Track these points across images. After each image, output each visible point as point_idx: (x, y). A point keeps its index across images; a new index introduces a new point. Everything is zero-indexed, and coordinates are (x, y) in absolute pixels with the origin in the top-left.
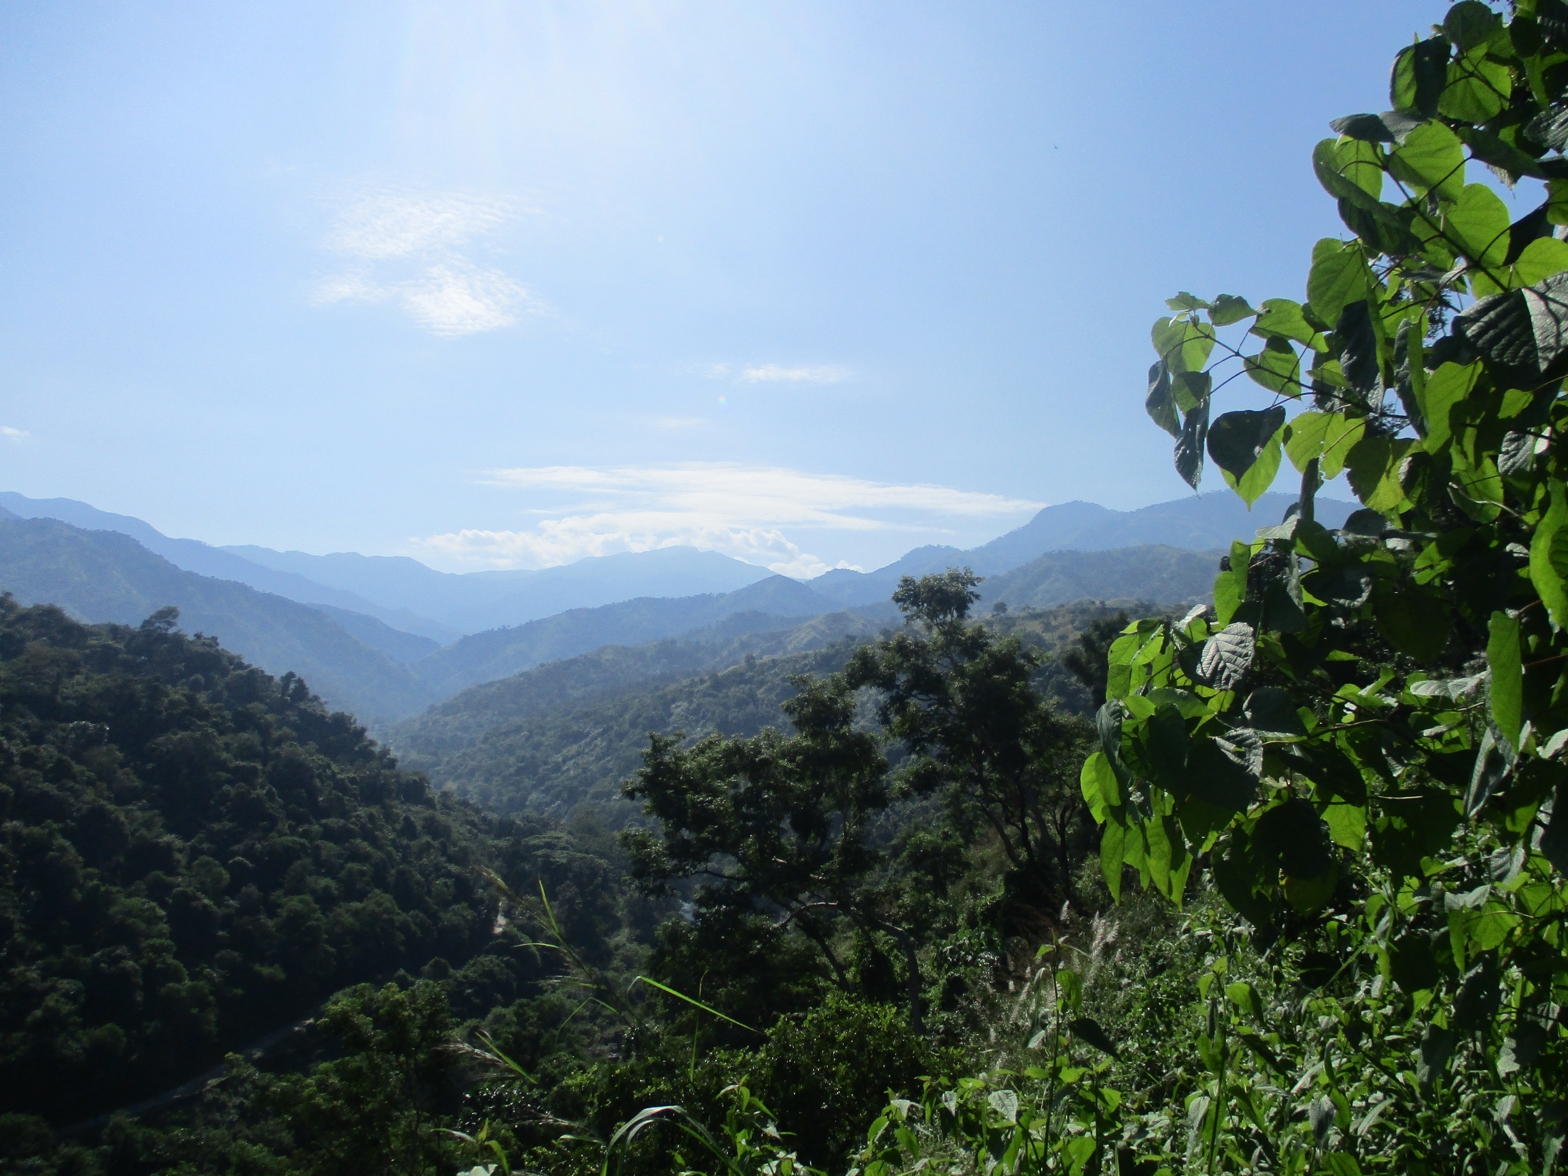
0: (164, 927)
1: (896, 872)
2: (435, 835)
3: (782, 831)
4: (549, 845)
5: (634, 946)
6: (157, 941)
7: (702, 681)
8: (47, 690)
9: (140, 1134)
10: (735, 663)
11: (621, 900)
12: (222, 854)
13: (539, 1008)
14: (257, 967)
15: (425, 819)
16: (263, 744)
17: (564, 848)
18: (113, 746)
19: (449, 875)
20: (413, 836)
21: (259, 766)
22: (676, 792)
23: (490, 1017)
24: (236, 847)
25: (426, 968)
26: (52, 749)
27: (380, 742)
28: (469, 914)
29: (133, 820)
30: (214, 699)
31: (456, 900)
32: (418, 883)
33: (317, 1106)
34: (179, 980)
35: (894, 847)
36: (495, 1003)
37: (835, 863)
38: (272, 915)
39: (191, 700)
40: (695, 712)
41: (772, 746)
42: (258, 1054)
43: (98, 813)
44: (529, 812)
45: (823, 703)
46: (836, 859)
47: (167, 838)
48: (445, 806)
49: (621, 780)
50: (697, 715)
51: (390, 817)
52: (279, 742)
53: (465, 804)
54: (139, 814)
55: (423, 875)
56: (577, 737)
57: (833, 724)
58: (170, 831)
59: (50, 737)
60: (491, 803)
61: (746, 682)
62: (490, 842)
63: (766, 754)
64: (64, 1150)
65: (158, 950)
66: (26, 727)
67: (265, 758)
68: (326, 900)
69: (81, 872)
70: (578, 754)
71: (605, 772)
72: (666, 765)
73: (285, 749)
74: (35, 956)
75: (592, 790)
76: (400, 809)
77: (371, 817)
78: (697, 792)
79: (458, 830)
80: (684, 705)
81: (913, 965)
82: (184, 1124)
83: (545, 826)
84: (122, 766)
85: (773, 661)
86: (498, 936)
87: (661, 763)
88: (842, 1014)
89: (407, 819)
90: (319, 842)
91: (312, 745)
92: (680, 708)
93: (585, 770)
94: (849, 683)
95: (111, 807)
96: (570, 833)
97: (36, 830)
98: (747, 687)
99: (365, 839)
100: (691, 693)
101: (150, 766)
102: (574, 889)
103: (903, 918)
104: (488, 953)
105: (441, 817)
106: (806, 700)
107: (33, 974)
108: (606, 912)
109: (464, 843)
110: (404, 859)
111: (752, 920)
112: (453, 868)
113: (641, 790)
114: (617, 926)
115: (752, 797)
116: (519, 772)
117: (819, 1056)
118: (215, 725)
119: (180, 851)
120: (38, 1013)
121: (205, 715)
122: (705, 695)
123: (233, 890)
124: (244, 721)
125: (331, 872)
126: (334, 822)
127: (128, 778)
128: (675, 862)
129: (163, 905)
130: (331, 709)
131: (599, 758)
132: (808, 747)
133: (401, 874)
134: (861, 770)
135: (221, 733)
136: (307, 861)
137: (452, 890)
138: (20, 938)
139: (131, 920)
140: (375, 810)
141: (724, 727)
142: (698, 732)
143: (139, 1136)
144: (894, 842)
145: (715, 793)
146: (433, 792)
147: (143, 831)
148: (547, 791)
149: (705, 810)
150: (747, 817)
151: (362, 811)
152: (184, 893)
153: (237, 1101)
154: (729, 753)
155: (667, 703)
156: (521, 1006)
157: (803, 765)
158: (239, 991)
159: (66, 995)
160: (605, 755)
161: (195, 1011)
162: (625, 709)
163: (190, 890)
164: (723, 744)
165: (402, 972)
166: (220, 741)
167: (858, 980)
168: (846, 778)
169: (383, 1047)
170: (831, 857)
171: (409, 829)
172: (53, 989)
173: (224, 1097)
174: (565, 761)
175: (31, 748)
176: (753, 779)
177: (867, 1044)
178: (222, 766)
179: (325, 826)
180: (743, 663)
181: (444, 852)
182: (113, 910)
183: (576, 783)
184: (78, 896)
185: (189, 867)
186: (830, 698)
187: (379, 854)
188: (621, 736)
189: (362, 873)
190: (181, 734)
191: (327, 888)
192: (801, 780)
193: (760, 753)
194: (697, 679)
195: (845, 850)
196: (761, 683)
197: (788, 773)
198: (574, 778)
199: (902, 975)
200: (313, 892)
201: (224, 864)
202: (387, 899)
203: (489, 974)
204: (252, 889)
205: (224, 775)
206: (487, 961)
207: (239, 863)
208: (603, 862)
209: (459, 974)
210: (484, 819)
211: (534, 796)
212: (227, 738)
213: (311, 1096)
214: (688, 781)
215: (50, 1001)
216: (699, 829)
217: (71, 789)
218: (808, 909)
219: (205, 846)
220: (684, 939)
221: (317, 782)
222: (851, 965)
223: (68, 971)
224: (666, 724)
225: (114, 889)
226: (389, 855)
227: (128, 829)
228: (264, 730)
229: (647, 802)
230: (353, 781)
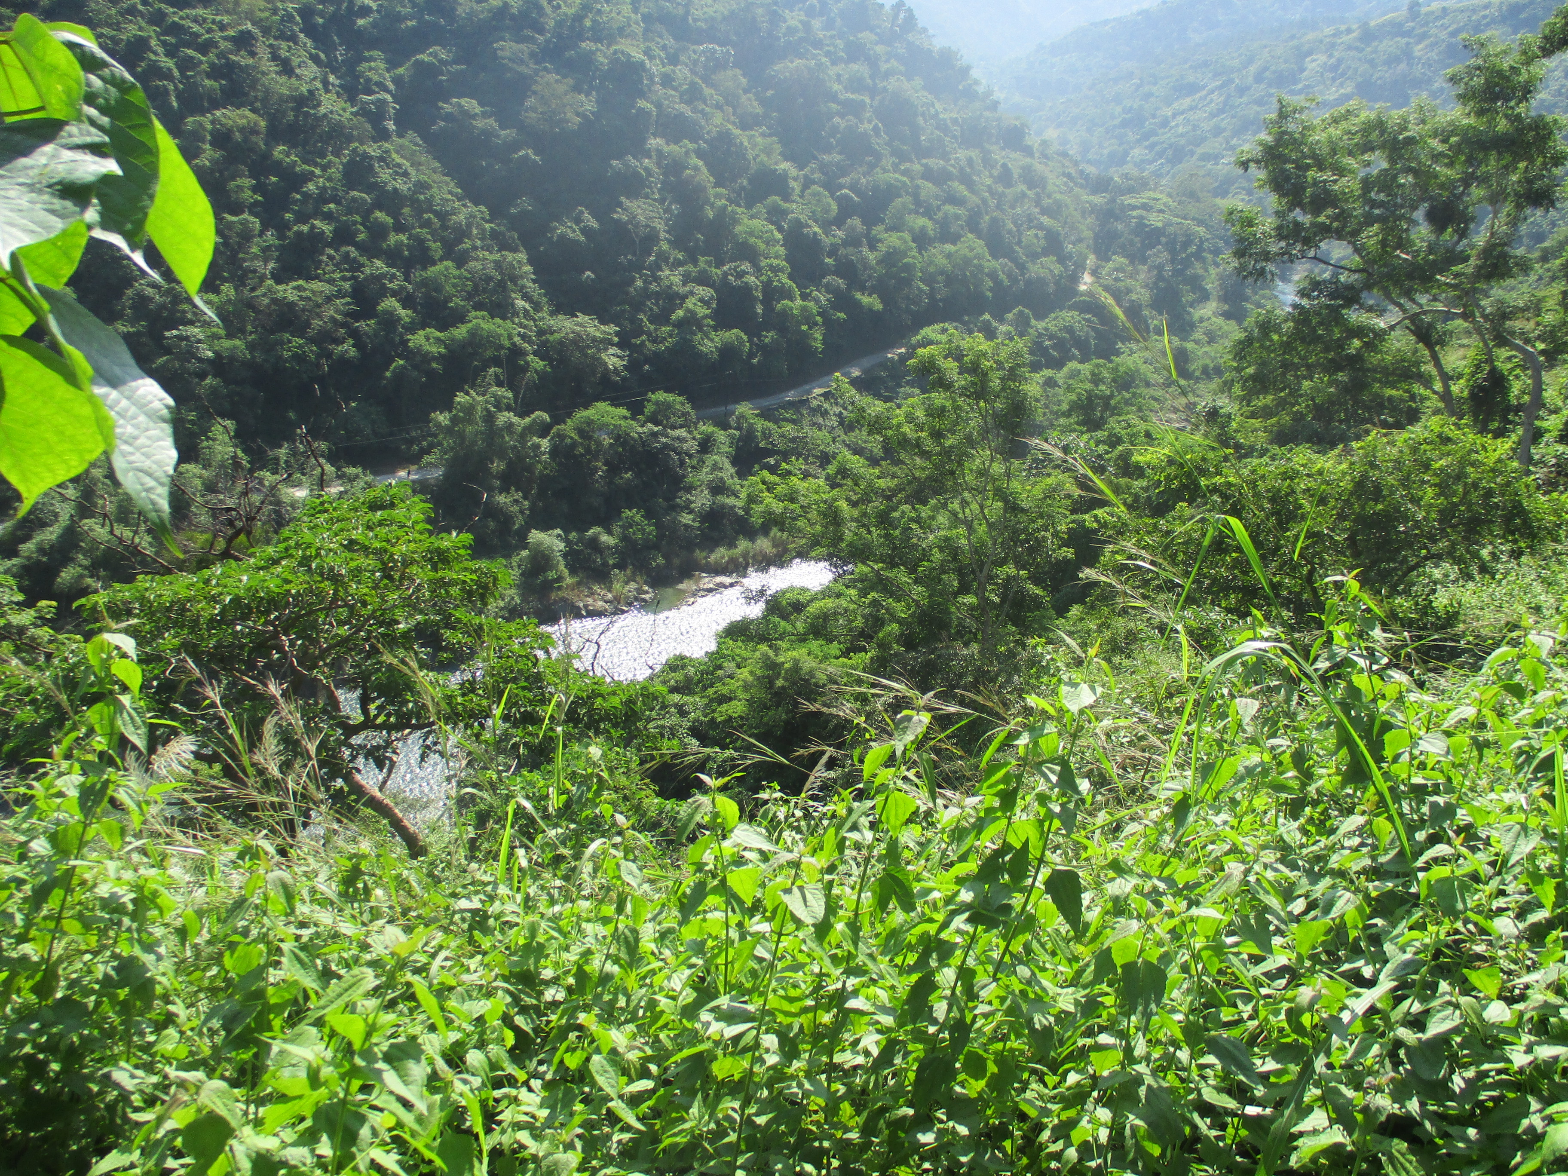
0: (782, 251)
1: (1540, 278)
2: (1031, 185)
3: (1414, 222)
4: (1145, 207)
5: (1220, 321)
6: (775, 262)
7: (1349, 31)
8: (681, 11)
9: (760, 424)
10: (1396, 9)
11: (1213, 271)
12: (831, 186)
13: (1115, 369)
14: (858, 296)
15: (1023, 168)
16: (872, 77)
17: (1161, 211)
18: (738, 72)
19: (1040, 227)
20: (1009, 184)
21: (868, 100)
22: (1298, 167)
23: (1065, 369)
24: (842, 180)
25: (1010, 316)
26: (686, 71)
27: (984, 81)
28: (1057, 269)
29: (755, 145)
30: (829, 25)
31: (1046, 252)
32: (1010, 232)
33: (904, 435)
34: (792, 299)
35: (1545, 250)
36: (1072, 358)
37: (1469, 268)
38: (872, 248)
39: (807, 26)
40: (1334, 68)
41: (1423, 122)
42: (856, 373)
43: (725, 137)
44: (1129, 168)
45: (1500, 73)
46: (1472, 262)
47: (784, 166)
48: (1045, 156)
49: (1234, 141)
50: (1336, 71)
51: (988, 163)
52: (887, 75)
53: (1065, 155)
54: (759, 140)
55: (1015, 224)
56: (1192, 89)
57: (1508, 100)
58: (786, 159)
59: (683, 58)
60: (1090, 156)
61: (1403, 34)
62: (1085, 198)
63: (1413, 131)
64: (702, 427)
65: (775, 270)
66: (664, 48)
67: (873, 92)
68: (922, 240)
69: (712, 191)
70: (1191, 108)
71: (1217, 131)
72: (1291, 134)
73: (892, 84)
74: (678, 264)
75: (1200, 151)
76: (999, 155)
77: (970, 161)
78: (1321, 169)
79: (1054, 181)
80: (1322, 58)
81: (1538, 389)
82: (794, 422)
83: (1144, 185)
84: (746, 92)
85: (1444, 9)
86: (1082, 294)
87: (1285, 133)
88: (1445, 440)
89: (1004, 166)
90: (919, 182)
91: (918, 82)
92: (1315, 63)
93: (1195, 128)
94: (1542, 49)
95: (736, 132)
96: (1169, 195)
97: (674, 148)
98: (1405, 40)
99: (962, 182)
100: (1333, 45)
101: (769, 93)
102: (1166, 255)
103: (1538, 338)
104: (1070, 308)
105: (1039, 167)
106: (1479, 68)
107: (676, 279)
108: (1195, 283)
109: (1058, 196)
110: (998, 207)
111: (1355, 316)
112: (1046, 220)
113: (1258, 162)
114: (1205, 297)
115: (1386, 181)
116: (1125, 124)
117: (1407, 478)
118: (828, 54)
119: (795, 179)
120: (680, 313)
121: (818, 44)
122: (1349, 48)
123: (839, 222)
124: (856, 52)
125: (928, 213)
126: (935, 163)
127: (751, 105)
128: (1283, 244)
129: (780, 229)
130: (939, 43)
131: (1213, 115)
132: (1470, 126)
133: (994, 220)
134: (1531, 161)
135: (834, 63)
136: (908, 199)
137: (1043, 243)
138: (665, 247)
139: (752, 240)
140: (974, 153)
141: (1366, 89)
142: (1332, 94)
143: (759, 427)
144: (1546, 244)
145: (1341, 171)
146: (1032, 140)
147: (763, 157)
148: (1151, 147)
149: (1327, 192)
150: (1374, 204)
151: (962, 154)
152: (797, 220)
153: (837, 410)
154: (1368, 128)
155: (1302, 54)
156: (1097, 366)
157: (1457, 149)
158: (842, 315)
159: (701, 300)
160: (1221, 111)
161: (804, 328)
162: (1250, 60)
163: (803, 218)
164: (1364, 115)
165: (987, 316)
166: (833, 71)
167: (1466, 394)
168: (1508, 169)
169: (964, 392)
170: (1466, 259)
171: (1005, 177)
172: (692, 293)
173: (826, 406)
174: (1174, 116)
175: (668, 69)
176: (1392, 161)
177: (1466, 476)
178: (834, 98)
179: (925, 166)
180: (1404, 12)
181: (1038, 203)
182: (738, 229)
183: (1183, 141)
184: (711, 214)
185: (802, 196)
186: (1512, 68)
187: (974, 199)
188: (1242, 91)
189: (957, 217)
190: (797, 62)
191: (923, 229)
192: (1451, 165)
193: (1405, 129)
194: (1343, 28)
195: (1487, 252)
196: (1423, 37)
197: (1436, 157)
198: (1182, 135)
199: (1518, 398)
200: (911, 231)
201: (832, 195)
202: (980, 246)
203: (1070, 330)
204: (855, 222)
205: (834, 106)
206: (1069, 317)
207: (846, 197)
208: (1201, 230)
209: (1041, 325)
210: (1082, 172)
211: (1137, 153)
212: (839, 69)
213: (899, 426)
214: (1314, 156)
215: (690, 303)
216: (1317, 212)
217: (702, 112)
218: (1425, 313)
219: (816, 176)
220: (1277, 329)
221: (920, 120)
222: (1460, 376)
223: (703, 280)
224: (1295, 82)
225: (739, 210)
226: (984, 201)
227: (750, 156)
228: (873, 62)
229: (1262, 175)
230: (955, 121)
